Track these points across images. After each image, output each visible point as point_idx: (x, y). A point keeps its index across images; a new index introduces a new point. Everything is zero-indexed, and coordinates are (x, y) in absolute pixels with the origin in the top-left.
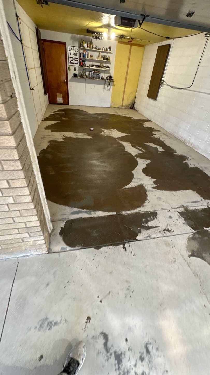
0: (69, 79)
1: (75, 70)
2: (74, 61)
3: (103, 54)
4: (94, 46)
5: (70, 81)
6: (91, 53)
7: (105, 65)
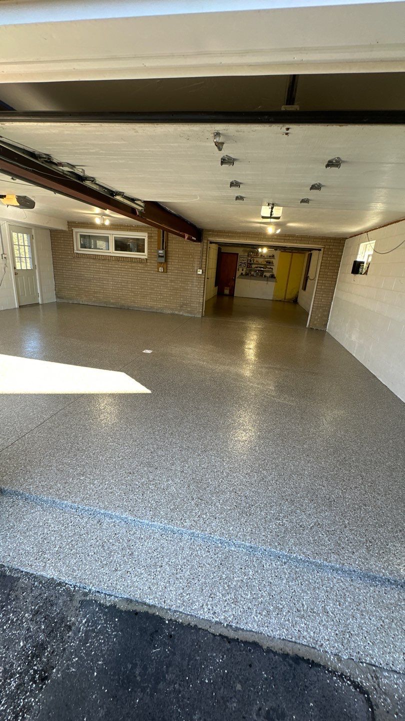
0: (237, 277)
1: (243, 270)
2: (243, 265)
3: (266, 260)
4: (259, 255)
5: (238, 278)
6: (255, 259)
7: (268, 267)
